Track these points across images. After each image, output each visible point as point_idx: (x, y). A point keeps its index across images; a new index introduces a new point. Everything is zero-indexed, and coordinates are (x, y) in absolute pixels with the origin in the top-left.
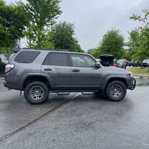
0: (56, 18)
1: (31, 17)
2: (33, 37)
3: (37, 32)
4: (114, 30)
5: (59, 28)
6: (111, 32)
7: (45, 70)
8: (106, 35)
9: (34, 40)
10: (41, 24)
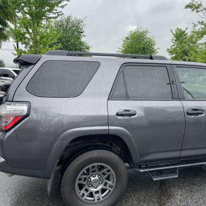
0: (62, 7)
1: (20, 4)
2: (25, 38)
3: (31, 31)
4: (141, 31)
5: (60, 26)
6: (135, 33)
7: (118, 115)
8: (127, 38)
9: (26, 44)
10: (37, 17)
